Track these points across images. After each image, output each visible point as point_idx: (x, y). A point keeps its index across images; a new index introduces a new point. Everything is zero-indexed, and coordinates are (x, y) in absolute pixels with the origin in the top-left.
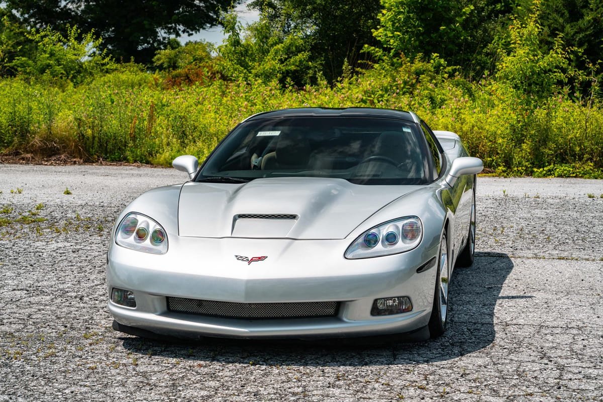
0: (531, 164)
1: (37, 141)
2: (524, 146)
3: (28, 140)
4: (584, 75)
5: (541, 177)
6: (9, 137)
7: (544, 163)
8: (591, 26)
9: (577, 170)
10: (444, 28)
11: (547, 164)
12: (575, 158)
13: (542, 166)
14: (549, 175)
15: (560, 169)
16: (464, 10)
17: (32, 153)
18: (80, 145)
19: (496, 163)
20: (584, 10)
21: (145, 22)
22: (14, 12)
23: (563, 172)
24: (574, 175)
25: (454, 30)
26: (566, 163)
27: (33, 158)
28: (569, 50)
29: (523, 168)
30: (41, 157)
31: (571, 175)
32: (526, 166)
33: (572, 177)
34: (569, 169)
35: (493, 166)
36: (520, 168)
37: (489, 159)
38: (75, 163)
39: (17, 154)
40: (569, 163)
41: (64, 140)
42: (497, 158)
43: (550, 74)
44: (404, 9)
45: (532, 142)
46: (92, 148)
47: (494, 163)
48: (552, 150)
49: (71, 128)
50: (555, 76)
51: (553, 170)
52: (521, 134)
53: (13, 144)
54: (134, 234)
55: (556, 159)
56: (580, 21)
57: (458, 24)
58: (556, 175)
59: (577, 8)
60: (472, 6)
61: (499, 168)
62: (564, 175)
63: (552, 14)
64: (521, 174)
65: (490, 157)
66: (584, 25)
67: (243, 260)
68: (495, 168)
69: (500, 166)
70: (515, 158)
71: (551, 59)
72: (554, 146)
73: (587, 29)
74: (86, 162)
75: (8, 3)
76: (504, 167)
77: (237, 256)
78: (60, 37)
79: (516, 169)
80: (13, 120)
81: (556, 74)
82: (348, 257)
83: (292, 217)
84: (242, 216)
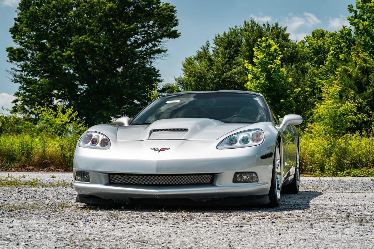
0: (336, 169)
1: (36, 159)
2: (332, 159)
3: (31, 159)
4: (367, 117)
5: (342, 177)
6: (19, 157)
7: (344, 169)
8: (372, 95)
9: (365, 173)
10: (283, 100)
11: (346, 169)
12: (363, 165)
13: (343, 170)
14: (347, 175)
15: (354, 172)
16: (295, 91)
17: (33, 166)
18: (62, 161)
19: (315, 169)
20: (367, 87)
21: (104, 113)
22: (26, 107)
23: (356, 173)
24: (363, 175)
25: (289, 102)
26: (358, 169)
27: (33, 169)
28: (358, 102)
29: (331, 172)
30: (39, 168)
31: (361, 176)
32: (333, 171)
33: (361, 177)
34: (360, 172)
35: (313, 171)
36: (329, 172)
37: (310, 167)
38: (59, 171)
39: (24, 166)
40: (359, 168)
41: (52, 158)
42: (315, 166)
43: (346, 117)
44: (259, 89)
45: (336, 156)
46: (69, 163)
47: (313, 169)
48: (349, 161)
49: (57, 151)
50: (350, 117)
51: (350, 173)
52: (330, 152)
53: (22, 161)
54: (90, 142)
55: (351, 166)
56: (365, 93)
57: (292, 98)
58: (352, 176)
59: (363, 85)
60: (300, 88)
61: (317, 172)
62: (357, 175)
63: (347, 89)
64: (330, 175)
65: (311, 166)
66: (367, 95)
67: (155, 150)
68: (314, 172)
69: (317, 170)
70: (326, 166)
71: (347, 107)
72: (350, 158)
73: (369, 98)
74: (66, 171)
75: (22, 101)
76: (320, 171)
77: (151, 148)
78: (52, 111)
79: (327, 172)
80: (22, 147)
81: (350, 116)
82: (219, 148)
83: (185, 130)
84: (155, 131)
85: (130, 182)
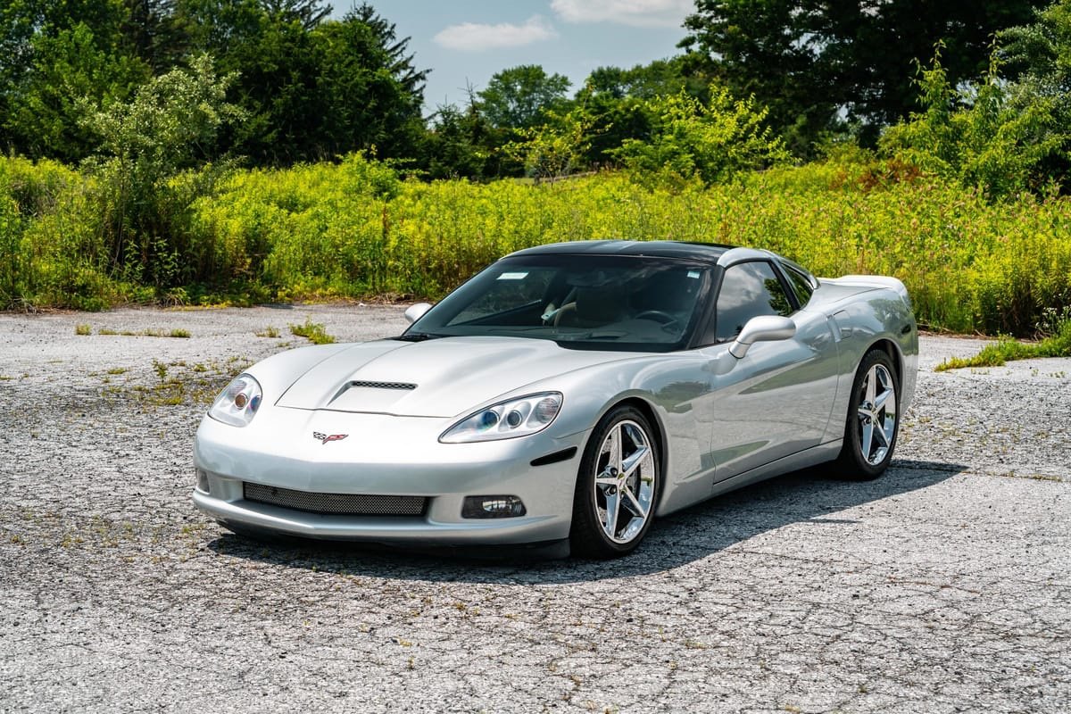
54: (235, 401)
67: (320, 438)
77: (315, 432)
82: (443, 440)
83: (412, 387)
84: (356, 384)
85: (276, 500)
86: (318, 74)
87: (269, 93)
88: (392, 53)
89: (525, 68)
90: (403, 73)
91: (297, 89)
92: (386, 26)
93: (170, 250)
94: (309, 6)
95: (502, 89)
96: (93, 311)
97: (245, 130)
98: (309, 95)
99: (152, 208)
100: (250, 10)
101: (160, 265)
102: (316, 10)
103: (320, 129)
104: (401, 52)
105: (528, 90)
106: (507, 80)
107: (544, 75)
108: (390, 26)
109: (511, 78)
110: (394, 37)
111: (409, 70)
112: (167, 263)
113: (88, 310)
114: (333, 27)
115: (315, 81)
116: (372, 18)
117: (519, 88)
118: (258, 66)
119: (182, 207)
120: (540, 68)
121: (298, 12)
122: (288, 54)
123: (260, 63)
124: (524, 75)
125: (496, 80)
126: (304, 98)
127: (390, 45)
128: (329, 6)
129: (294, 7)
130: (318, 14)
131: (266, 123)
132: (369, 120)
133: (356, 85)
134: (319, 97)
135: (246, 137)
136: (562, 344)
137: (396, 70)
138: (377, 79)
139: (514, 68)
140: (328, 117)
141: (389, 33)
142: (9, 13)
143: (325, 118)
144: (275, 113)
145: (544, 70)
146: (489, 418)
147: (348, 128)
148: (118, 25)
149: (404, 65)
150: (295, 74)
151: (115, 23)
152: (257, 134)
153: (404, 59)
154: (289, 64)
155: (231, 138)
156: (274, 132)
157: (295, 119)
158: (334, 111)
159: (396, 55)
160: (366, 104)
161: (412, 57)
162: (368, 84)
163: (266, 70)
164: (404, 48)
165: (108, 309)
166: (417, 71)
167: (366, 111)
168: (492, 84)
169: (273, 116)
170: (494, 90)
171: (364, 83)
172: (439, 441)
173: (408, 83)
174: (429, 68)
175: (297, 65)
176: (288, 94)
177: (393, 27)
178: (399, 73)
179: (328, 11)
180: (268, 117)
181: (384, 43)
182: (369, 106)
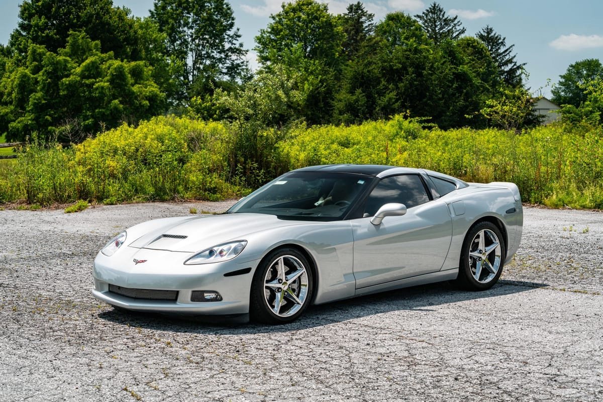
67: (135, 262)
77: (134, 259)
82: (186, 263)
83: (184, 237)
84: (165, 236)
85: (119, 292)
86: (424, 69)
87: (397, 80)
88: (504, 54)
89: (588, 61)
90: (510, 66)
91: (411, 78)
92: (500, 39)
93: (259, 169)
94: (452, 29)
95: (574, 73)
96: (214, 202)
97: (382, 101)
98: (419, 81)
99: (254, 147)
100: (416, 32)
101: (255, 177)
102: (457, 31)
103: (425, 100)
104: (508, 53)
105: (590, 73)
106: (578, 68)
107: (600, 64)
108: (502, 38)
109: (580, 67)
110: (505, 45)
111: (513, 64)
112: (259, 176)
113: (212, 201)
114: (468, 40)
115: (422, 73)
116: (492, 34)
117: (585, 72)
118: (390, 65)
119: (270, 145)
120: (597, 61)
121: (446, 32)
122: (407, 58)
123: (391, 64)
124: (588, 65)
125: (571, 68)
126: (415, 83)
127: (502, 50)
128: (464, 28)
129: (444, 29)
130: (457, 33)
131: (395, 97)
132: (454, 95)
133: (447, 74)
134: (424, 82)
135: (383, 105)
136: (280, 217)
137: (506, 63)
138: (459, 71)
139: (582, 61)
140: (429, 93)
141: (502, 43)
142: (280, 38)
143: (428, 94)
144: (399, 91)
145: (600, 62)
146: (211, 253)
147: (440, 99)
148: (340, 43)
149: (510, 61)
150: (410, 70)
151: (338, 41)
152: (389, 103)
153: (511, 57)
154: (408, 64)
155: (374, 106)
156: (399, 101)
157: (411, 95)
158: (433, 90)
159: (506, 55)
160: (452, 85)
161: (515, 56)
162: (454, 73)
163: (395, 68)
164: (510, 51)
165: (223, 200)
166: (518, 64)
167: (452, 89)
168: (569, 70)
169: (398, 92)
170: (570, 74)
171: (451, 74)
172: (184, 264)
173: (512, 71)
174: (525, 63)
175: (412, 64)
176: (407, 81)
177: (504, 39)
178: (508, 65)
179: (463, 31)
180: (395, 94)
181: (499, 48)
182: (453, 87)
